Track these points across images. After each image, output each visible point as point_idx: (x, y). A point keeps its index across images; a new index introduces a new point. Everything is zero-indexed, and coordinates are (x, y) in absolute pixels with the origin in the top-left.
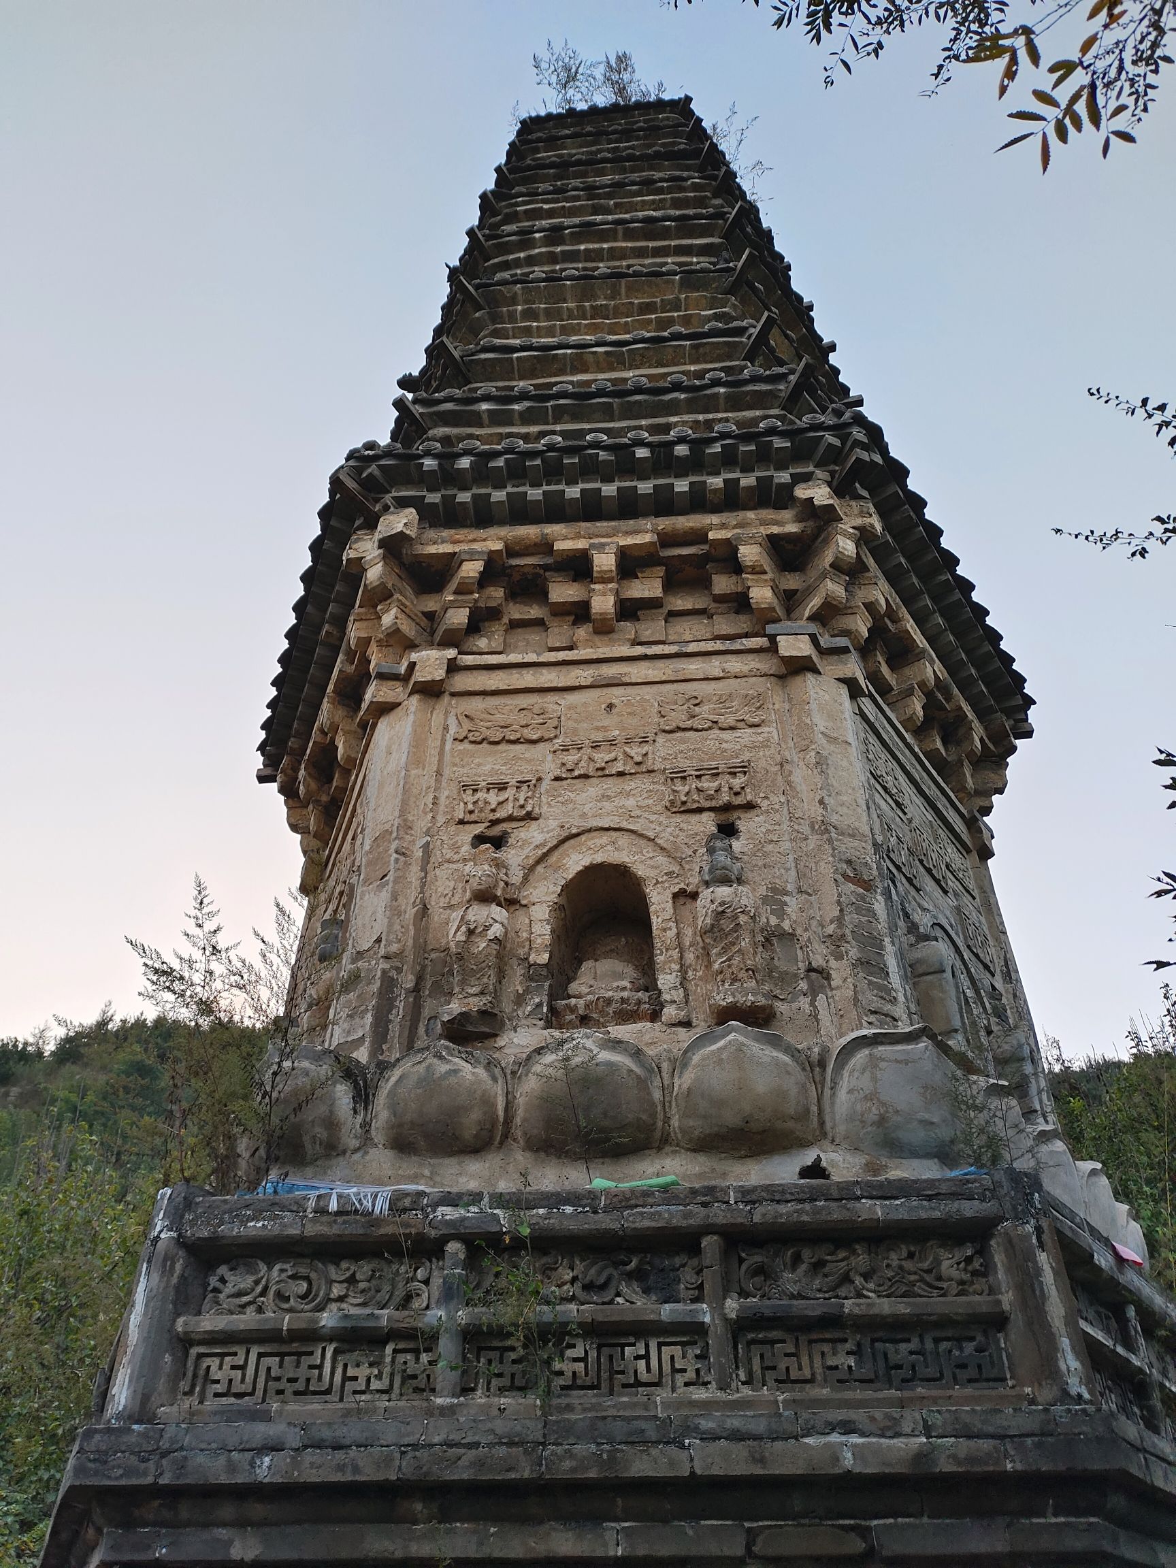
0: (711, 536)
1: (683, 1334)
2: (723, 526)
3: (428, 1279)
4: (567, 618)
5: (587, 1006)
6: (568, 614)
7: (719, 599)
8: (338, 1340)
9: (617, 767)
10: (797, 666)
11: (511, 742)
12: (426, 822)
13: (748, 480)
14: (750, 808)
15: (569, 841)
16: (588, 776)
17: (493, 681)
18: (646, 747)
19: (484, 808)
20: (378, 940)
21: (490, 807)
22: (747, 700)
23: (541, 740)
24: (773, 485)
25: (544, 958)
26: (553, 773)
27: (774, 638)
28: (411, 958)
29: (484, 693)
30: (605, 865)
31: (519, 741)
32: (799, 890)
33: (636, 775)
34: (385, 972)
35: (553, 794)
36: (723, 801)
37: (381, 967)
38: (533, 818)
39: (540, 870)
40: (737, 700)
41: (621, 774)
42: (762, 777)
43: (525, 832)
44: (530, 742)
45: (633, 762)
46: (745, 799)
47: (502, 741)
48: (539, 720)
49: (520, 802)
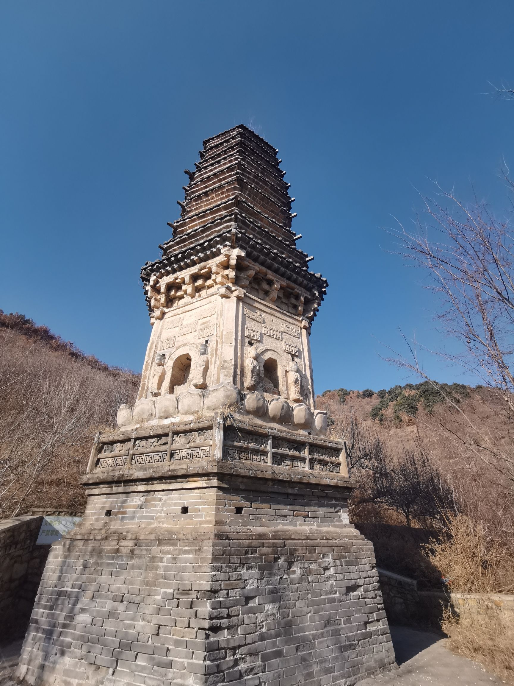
0: (296, 290)
1: (302, 459)
2: (298, 289)
3: (265, 442)
6: (264, 291)
7: (291, 303)
8: (251, 450)
9: (275, 336)
10: (305, 327)
11: (254, 320)
12: (240, 334)
13: (305, 282)
14: (297, 356)
15: (267, 350)
16: (269, 336)
17: (251, 302)
18: (280, 334)
19: (251, 335)
20: (231, 360)
21: (252, 335)
22: (296, 331)
23: (260, 322)
24: (309, 286)
25: (263, 376)
26: (263, 332)
27: (302, 320)
28: (238, 367)
29: (249, 304)
30: (273, 358)
31: (256, 320)
32: (304, 377)
33: (278, 340)
34: (234, 368)
35: (263, 337)
36: (293, 353)
37: (233, 367)
38: (260, 342)
39: (261, 355)
40: (294, 330)
41: (275, 338)
42: (299, 351)
43: (258, 344)
44: (258, 322)
45: (278, 336)
46: (297, 354)
47: (253, 319)
48: (260, 317)
49: (258, 337)
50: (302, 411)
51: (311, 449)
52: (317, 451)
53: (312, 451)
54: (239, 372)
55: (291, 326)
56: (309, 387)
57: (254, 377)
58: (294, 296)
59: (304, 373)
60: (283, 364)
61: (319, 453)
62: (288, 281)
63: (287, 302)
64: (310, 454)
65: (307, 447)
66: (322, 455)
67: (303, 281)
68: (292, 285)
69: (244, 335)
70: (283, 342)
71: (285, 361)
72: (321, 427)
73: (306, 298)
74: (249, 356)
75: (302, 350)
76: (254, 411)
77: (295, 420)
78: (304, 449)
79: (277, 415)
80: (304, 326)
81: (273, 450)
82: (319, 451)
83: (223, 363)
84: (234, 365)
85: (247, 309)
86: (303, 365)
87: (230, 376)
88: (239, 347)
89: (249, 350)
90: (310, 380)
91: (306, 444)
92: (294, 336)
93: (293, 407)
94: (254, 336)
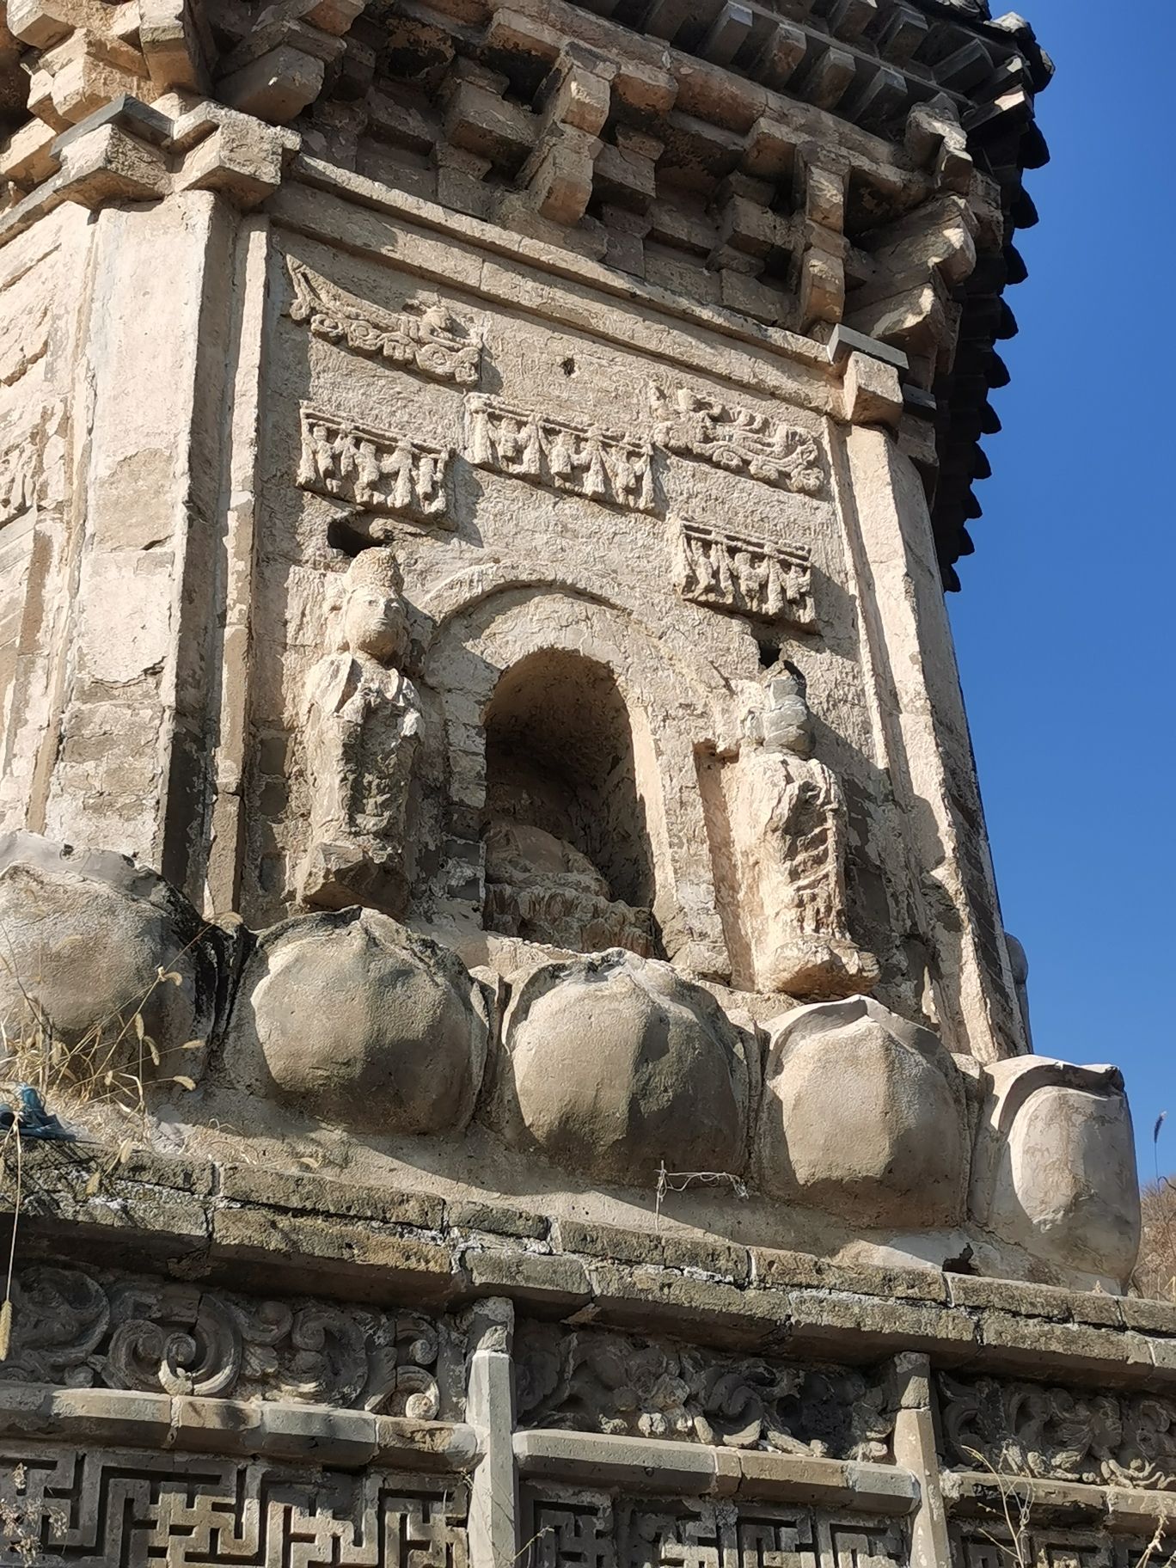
0: (764, 125)
1: (870, 1514)
2: (782, 118)
3: (434, 1363)
4: (479, 163)
5: (533, 904)
7: (741, 243)
8: (273, 1460)
9: (591, 483)
10: (872, 413)
11: (392, 363)
12: (242, 462)
13: (840, 55)
14: (808, 635)
15: (511, 593)
16: (538, 481)
17: (358, 229)
18: (640, 465)
19: (353, 474)
20: (154, 671)
21: (366, 476)
22: (792, 442)
23: (448, 381)
24: (877, 85)
25: (478, 798)
26: (476, 453)
27: (844, 351)
28: (225, 726)
29: (338, 245)
30: (572, 656)
31: (408, 367)
32: (890, 797)
33: (622, 510)
34: (176, 740)
35: (477, 492)
36: (772, 606)
37: (167, 727)
38: (443, 526)
39: (457, 628)
40: (778, 437)
41: (597, 499)
42: (822, 587)
43: (428, 549)
44: (428, 377)
45: (619, 483)
46: (806, 615)
47: (376, 355)
48: (444, 338)
49: (422, 487)
50: (853, 1060)
51: (965, 1402)
52: (1034, 1425)
53: (970, 1424)
54: (227, 769)
55: (743, 407)
56: (942, 874)
57: (370, 804)
58: (761, 178)
59: (881, 762)
60: (676, 697)
61: (1049, 1438)
62: (684, 56)
63: (700, 238)
64: (947, 1454)
65: (915, 1391)
66: (1091, 1460)
67: (817, 50)
68: (726, 84)
69: (291, 473)
70: (673, 525)
71: (690, 675)
72: (1074, 1206)
73: (857, 184)
74: (334, 636)
75: (852, 589)
76: (348, 1087)
77: (794, 1154)
78: (888, 1411)
79: (594, 1114)
80: (865, 398)
81: (523, 1443)
82: (1051, 1425)
83: (75, 705)
84: (180, 712)
85: (318, 281)
86: (872, 702)
87: (139, 806)
88: (237, 566)
89: (330, 592)
90: (943, 818)
91: (904, 1363)
92: (780, 482)
93: (765, 1038)
94: (384, 481)
